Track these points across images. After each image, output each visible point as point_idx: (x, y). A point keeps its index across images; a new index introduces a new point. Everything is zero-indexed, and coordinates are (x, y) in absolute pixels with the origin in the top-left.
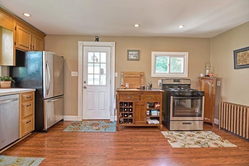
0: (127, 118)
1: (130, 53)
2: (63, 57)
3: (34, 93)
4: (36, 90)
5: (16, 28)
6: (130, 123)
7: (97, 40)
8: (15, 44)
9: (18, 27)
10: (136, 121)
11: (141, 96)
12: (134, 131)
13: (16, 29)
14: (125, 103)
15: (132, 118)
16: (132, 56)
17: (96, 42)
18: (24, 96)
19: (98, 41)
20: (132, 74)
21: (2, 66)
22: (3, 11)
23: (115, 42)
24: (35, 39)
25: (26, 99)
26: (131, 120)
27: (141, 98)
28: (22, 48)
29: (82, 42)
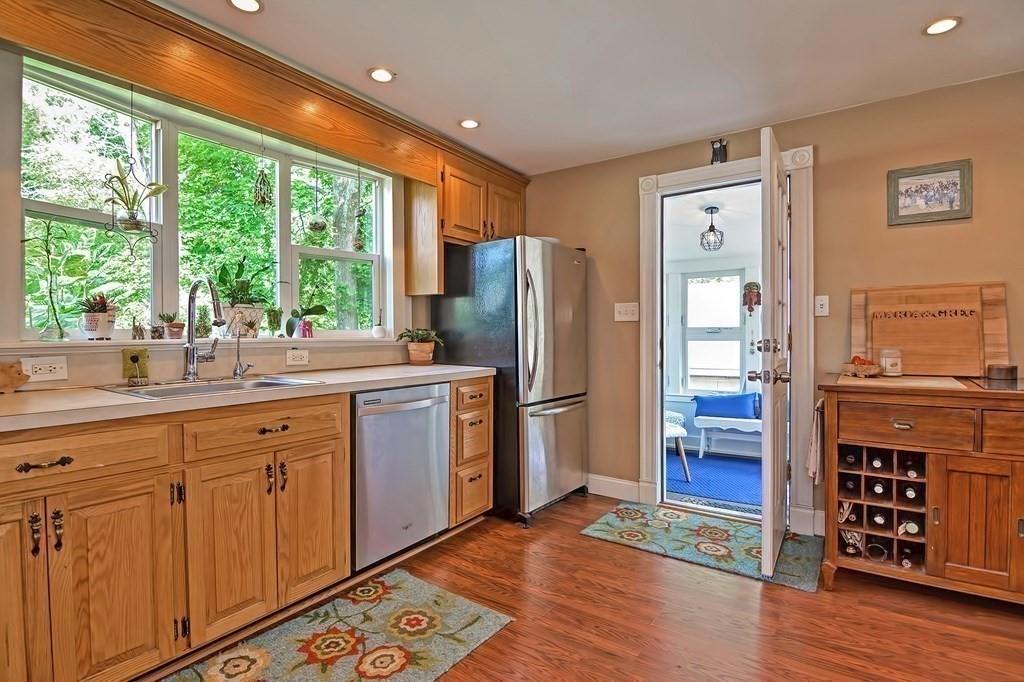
0: (888, 535)
1: (907, 184)
2: (584, 250)
3: (491, 381)
4: (499, 371)
5: (442, 174)
6: (907, 564)
7: (721, 154)
8: (442, 227)
9: (449, 170)
10: (948, 564)
11: (989, 422)
12: (936, 613)
13: (443, 180)
14: (874, 453)
15: (922, 540)
16: (921, 202)
17: (717, 164)
18: (463, 390)
19: (724, 159)
20: (920, 300)
21: (413, 296)
22: (409, 129)
23: (810, 149)
24: (497, 200)
25: (470, 401)
26: (915, 552)
27: (988, 433)
28: (459, 236)
29: (654, 177)
